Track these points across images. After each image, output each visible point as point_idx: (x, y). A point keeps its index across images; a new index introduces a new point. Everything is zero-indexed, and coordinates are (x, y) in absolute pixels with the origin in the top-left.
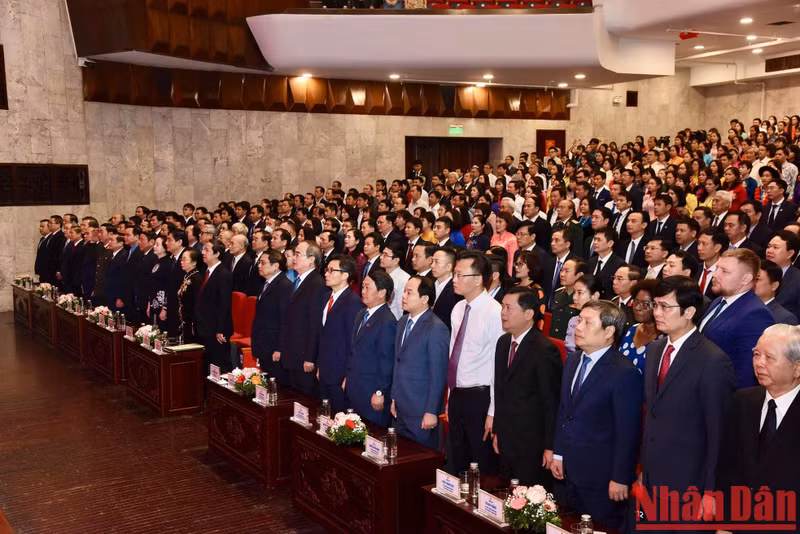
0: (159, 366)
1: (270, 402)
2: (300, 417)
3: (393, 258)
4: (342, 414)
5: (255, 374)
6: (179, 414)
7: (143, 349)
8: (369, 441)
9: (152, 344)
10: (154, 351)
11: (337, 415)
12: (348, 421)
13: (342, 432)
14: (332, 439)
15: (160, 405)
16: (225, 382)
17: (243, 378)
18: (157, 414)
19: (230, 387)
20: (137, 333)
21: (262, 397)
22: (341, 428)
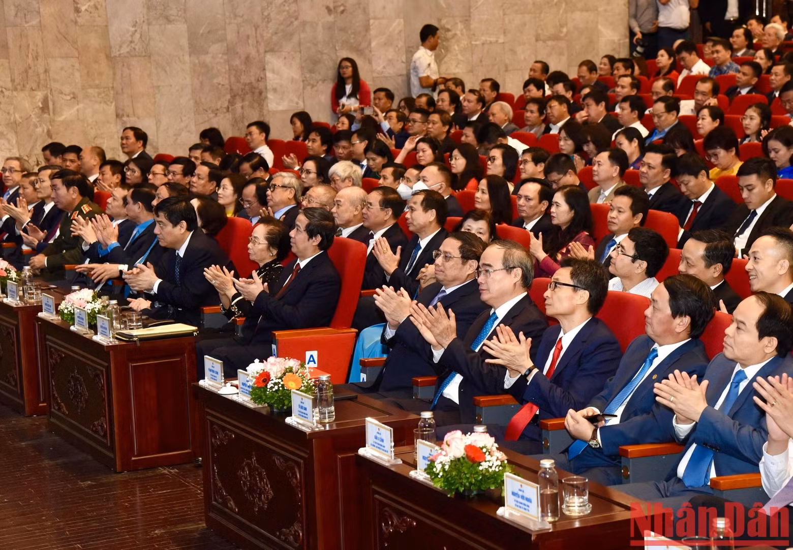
0: (108, 369)
1: (321, 422)
2: (379, 447)
3: (634, 259)
4: (458, 433)
5: (290, 370)
6: (152, 465)
7: (76, 336)
8: (513, 484)
9: (93, 327)
10: (98, 338)
11: (448, 437)
12: (470, 448)
13: (459, 472)
14: (438, 485)
15: (112, 449)
16: (234, 390)
17: (265, 377)
18: (109, 466)
19: (244, 399)
20: (62, 306)
21: (303, 415)
22: (456, 462)
